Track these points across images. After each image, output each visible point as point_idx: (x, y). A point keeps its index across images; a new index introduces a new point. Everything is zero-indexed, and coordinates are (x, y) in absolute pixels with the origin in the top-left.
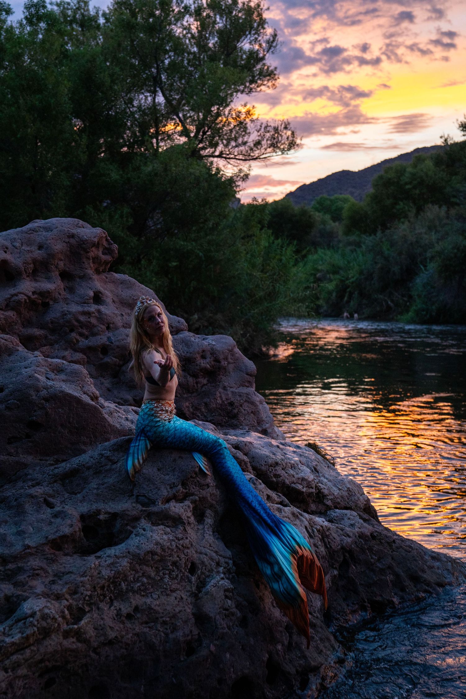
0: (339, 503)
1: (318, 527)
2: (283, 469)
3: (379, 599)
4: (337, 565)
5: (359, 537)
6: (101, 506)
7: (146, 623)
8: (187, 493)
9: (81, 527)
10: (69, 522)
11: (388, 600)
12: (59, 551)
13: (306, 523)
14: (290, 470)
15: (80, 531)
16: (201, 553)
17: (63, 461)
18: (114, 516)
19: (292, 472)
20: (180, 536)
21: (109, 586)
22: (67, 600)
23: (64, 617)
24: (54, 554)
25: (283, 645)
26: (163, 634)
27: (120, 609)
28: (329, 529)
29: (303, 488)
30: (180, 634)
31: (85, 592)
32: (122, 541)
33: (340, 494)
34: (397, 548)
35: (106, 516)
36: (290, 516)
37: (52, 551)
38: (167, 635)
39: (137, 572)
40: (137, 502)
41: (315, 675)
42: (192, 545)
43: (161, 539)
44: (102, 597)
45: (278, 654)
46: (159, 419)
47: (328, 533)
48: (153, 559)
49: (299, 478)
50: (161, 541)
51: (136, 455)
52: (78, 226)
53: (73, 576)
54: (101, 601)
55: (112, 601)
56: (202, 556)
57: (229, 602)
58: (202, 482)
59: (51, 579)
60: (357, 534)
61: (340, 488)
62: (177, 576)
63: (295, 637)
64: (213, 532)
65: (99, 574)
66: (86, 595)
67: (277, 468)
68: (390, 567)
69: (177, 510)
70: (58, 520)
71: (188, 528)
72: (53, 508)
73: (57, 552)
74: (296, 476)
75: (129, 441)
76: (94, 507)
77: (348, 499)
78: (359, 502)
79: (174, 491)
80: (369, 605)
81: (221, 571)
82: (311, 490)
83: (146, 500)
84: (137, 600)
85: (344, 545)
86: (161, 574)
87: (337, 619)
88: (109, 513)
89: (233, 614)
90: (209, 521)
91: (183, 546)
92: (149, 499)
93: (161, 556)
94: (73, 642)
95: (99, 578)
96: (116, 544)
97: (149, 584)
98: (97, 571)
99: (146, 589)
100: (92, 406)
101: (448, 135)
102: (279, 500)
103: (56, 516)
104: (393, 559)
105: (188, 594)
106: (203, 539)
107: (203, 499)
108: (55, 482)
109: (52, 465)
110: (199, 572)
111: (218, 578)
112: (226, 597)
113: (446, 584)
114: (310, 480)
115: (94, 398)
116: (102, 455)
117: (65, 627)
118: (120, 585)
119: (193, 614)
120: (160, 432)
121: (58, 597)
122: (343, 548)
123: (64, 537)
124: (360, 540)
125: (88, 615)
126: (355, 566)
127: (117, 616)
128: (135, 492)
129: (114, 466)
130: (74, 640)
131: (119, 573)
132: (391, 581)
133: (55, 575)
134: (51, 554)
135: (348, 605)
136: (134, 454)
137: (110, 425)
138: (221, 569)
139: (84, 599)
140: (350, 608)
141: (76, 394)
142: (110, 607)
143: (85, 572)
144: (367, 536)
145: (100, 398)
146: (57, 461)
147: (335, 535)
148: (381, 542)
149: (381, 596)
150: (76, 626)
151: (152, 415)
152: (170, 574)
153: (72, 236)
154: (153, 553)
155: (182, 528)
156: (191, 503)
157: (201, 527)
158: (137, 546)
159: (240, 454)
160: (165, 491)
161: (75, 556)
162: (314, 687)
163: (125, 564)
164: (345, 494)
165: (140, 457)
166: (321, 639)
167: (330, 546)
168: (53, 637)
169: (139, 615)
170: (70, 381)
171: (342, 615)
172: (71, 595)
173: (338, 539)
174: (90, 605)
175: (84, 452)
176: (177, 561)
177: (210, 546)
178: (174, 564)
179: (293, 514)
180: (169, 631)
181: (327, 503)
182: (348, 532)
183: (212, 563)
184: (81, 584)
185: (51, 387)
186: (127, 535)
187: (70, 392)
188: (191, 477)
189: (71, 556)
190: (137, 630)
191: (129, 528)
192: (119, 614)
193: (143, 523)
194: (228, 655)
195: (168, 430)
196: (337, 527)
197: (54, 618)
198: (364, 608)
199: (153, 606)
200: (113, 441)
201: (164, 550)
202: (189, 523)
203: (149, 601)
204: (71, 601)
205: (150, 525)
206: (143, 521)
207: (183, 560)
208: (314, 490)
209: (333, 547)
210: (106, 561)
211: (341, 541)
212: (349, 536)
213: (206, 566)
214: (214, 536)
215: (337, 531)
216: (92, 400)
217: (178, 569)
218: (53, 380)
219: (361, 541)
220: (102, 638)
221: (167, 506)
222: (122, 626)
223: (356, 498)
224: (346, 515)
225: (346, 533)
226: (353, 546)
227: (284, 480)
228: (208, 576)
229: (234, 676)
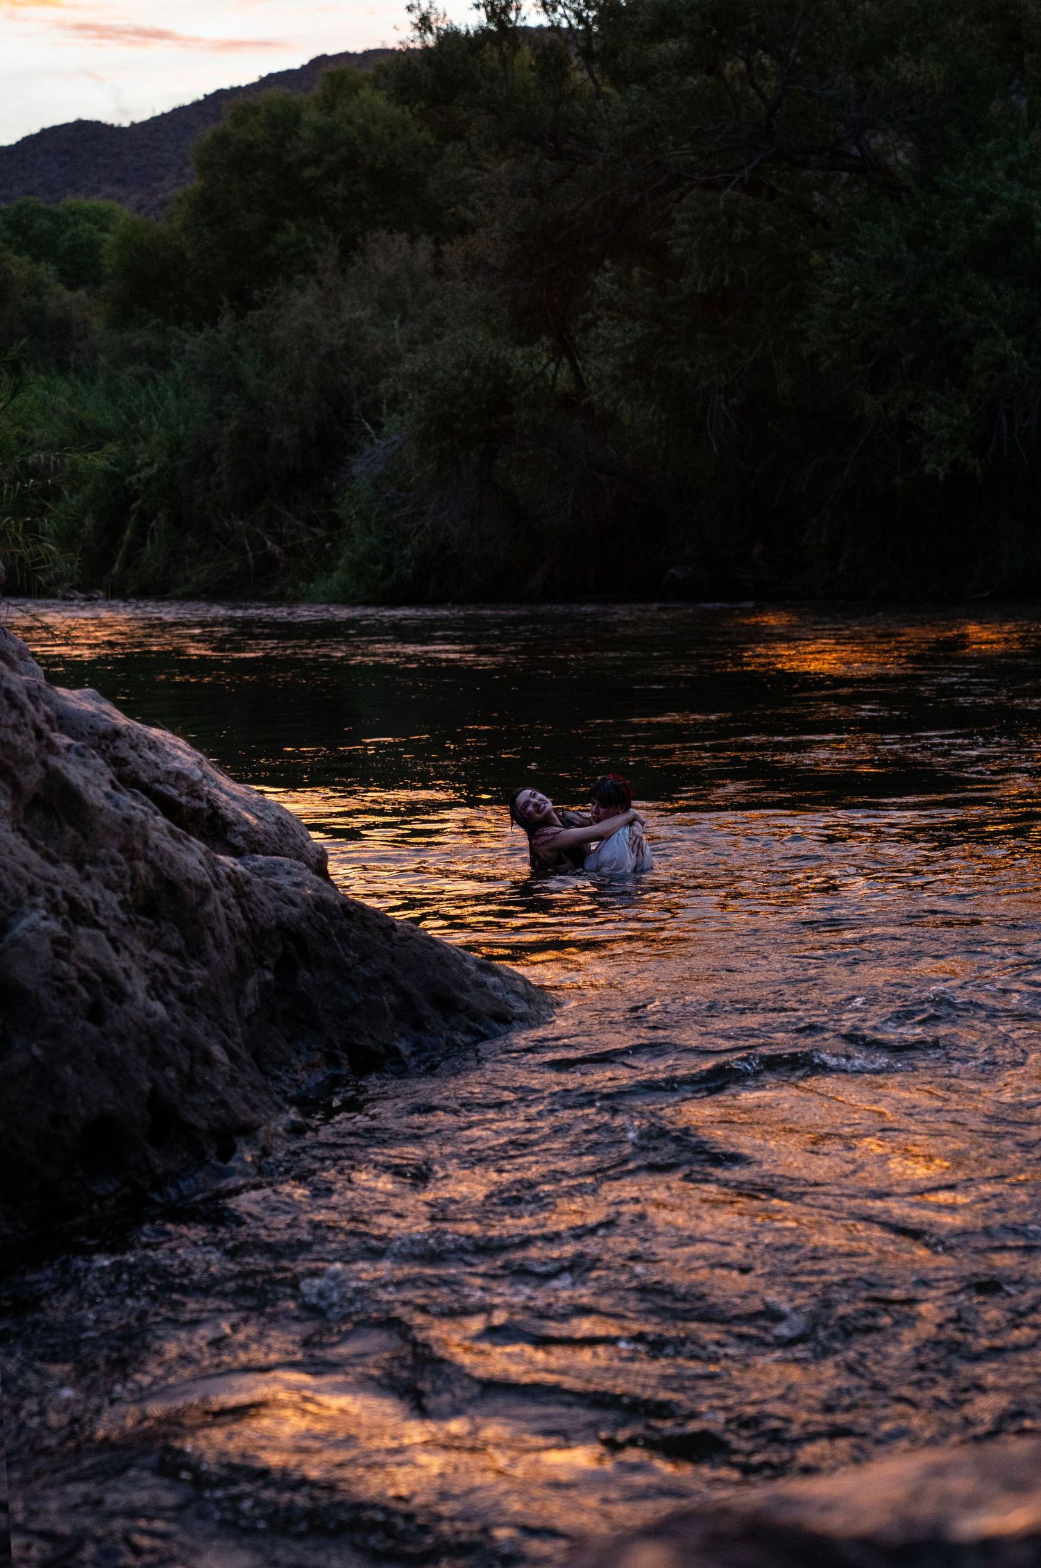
0: (261, 844)
1: (225, 868)
2: (132, 747)
3: (369, 1042)
4: (270, 962)
5: (316, 906)
11: (386, 1047)
13: (200, 855)
14: (147, 751)
19: (151, 756)
25: (179, 1070)
28: (248, 881)
29: (180, 795)
33: (262, 827)
34: (401, 939)
41: (247, 1143)
45: (168, 1085)
47: (247, 889)
49: (169, 773)
57: (63, 965)
60: (311, 902)
61: (260, 815)
67: (119, 743)
68: (387, 977)
74: (163, 767)
77: (280, 839)
78: (303, 849)
80: (345, 1056)
81: (41, 904)
82: (197, 804)
85: (284, 919)
87: (275, 1078)
89: (73, 991)
104: (393, 960)
111: (35, 916)
112: (57, 955)
113: (514, 1019)
114: (195, 778)
122: (281, 926)
124: (319, 914)
126: (308, 971)
132: (392, 1007)
135: (298, 1052)
138: (40, 900)
140: (302, 1057)
144: (335, 907)
147: (264, 899)
148: (365, 925)
149: (371, 1036)
162: (249, 1159)
164: (273, 829)
166: (254, 1087)
167: (255, 920)
171: (287, 1071)
173: (270, 906)
179: (171, 832)
181: (235, 841)
182: (290, 896)
183: (17, 885)
194: (69, 1070)
196: (266, 883)
198: (333, 1060)
208: (204, 805)
209: (259, 919)
211: (276, 910)
212: (295, 905)
215: (266, 889)
219: (320, 918)
223: (298, 842)
224: (281, 864)
225: (285, 895)
226: (303, 925)
227: (136, 773)
228: (13, 914)
229: (83, 1112)
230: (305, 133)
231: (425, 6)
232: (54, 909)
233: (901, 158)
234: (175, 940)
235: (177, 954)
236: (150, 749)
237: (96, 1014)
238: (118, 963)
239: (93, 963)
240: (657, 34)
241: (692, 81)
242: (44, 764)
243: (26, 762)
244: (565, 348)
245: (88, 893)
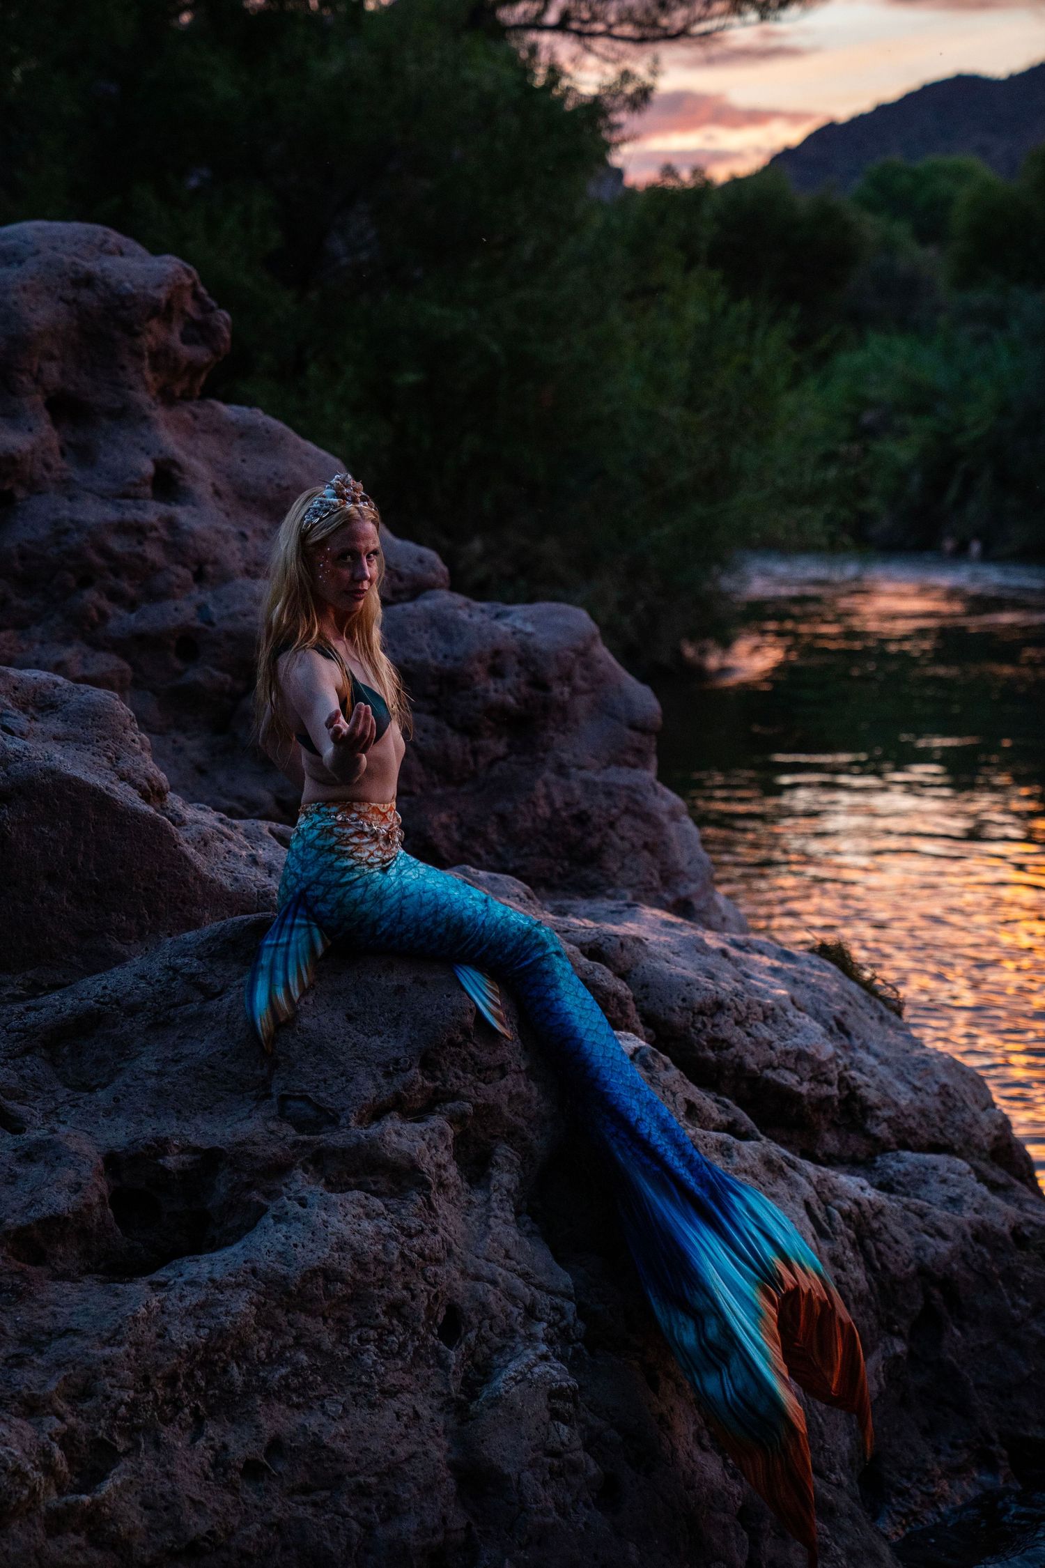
0: (912, 1133)
1: (847, 1205)
2: (737, 1023)
4: (903, 1325)
5: (976, 1237)
6: (170, 1127)
7: (306, 1490)
8: (436, 1090)
9: (105, 1192)
10: (71, 1174)
12: (36, 1264)
13: (809, 1191)
14: (760, 1025)
15: (103, 1204)
16: (477, 1278)
17: (55, 987)
18: (211, 1159)
19: (766, 1033)
20: (414, 1223)
21: (191, 1375)
22: (61, 1418)
23: (48, 1469)
24: (21, 1273)
26: (355, 1526)
27: (225, 1447)
28: (879, 1212)
29: (800, 1083)
30: (410, 1525)
31: (116, 1392)
32: (236, 1235)
33: (918, 1103)
35: (184, 1158)
36: (760, 1168)
37: (16, 1265)
38: (369, 1527)
39: (278, 1331)
40: (282, 1116)
42: (450, 1252)
43: (354, 1232)
44: (168, 1409)
46: (351, 862)
47: (875, 1225)
48: (328, 1295)
49: (787, 1053)
50: (355, 1239)
51: (280, 975)
52: (103, 249)
53: (80, 1343)
54: (167, 1421)
55: (199, 1419)
57: (564, 1429)
58: (485, 1057)
59: (12, 1350)
60: (969, 1231)
61: (918, 1084)
62: (403, 1346)
63: (768, 1547)
64: (518, 1214)
65: (159, 1336)
66: (121, 1402)
67: (721, 1019)
69: (405, 1145)
70: (36, 1170)
71: (439, 1201)
72: (20, 1131)
73: (30, 1269)
74: (780, 1045)
75: (261, 928)
76: (148, 1131)
77: (942, 1119)
78: (976, 1131)
79: (397, 1084)
80: (1004, 1453)
81: (541, 1335)
82: (826, 1090)
83: (311, 1113)
85: (927, 1261)
86: (353, 1340)
87: (902, 1493)
88: (196, 1150)
89: (575, 1468)
90: (504, 1178)
91: (421, 1255)
92: (318, 1108)
94: (78, 1547)
95: (161, 1349)
96: (215, 1246)
97: (315, 1370)
98: (155, 1329)
99: (306, 1385)
100: (144, 817)
102: (723, 1118)
103: (28, 1156)
105: (435, 1403)
106: (484, 1235)
107: (486, 1112)
108: (27, 1051)
109: (20, 999)
110: (472, 1336)
111: (531, 1355)
112: (555, 1414)
114: (823, 1057)
115: (153, 793)
116: (175, 970)
117: (53, 1499)
118: (225, 1371)
119: (452, 1466)
120: (355, 903)
121: (32, 1408)
122: (922, 1271)
123: (54, 1224)
124: (978, 1247)
125: (126, 1463)
126: (960, 1328)
127: (214, 1466)
128: (277, 1087)
129: (212, 1006)
130: (81, 1540)
131: (222, 1333)
133: (25, 1340)
134: (12, 1273)
135: (937, 1451)
136: (272, 968)
137: (200, 878)
138: (540, 1329)
139: (114, 1412)
140: (943, 1458)
141: (94, 779)
142: (193, 1441)
143: (118, 1331)
144: (999, 1237)
145: (170, 796)
146: (36, 989)
147: (899, 1232)
150: (86, 1499)
151: (331, 850)
152: (380, 1340)
153: (87, 281)
154: (328, 1274)
155: (419, 1200)
156: (451, 1121)
157: (478, 1197)
158: (280, 1254)
159: (605, 976)
160: (370, 1084)
161: (87, 1281)
163: (242, 1306)
164: (933, 1103)
165: (293, 981)
167: (884, 1266)
168: (14, 1527)
169: (282, 1467)
170: (76, 739)
171: (919, 1481)
172: (71, 1399)
173: (908, 1242)
174: (131, 1432)
175: (121, 960)
176: (404, 1303)
177: (507, 1256)
178: (395, 1309)
179: (768, 1162)
180: (376, 1517)
181: (876, 1131)
182: (940, 1224)
183: (510, 1307)
184: (103, 1368)
185: (18, 756)
186: (251, 1219)
187: (79, 772)
188: (452, 1042)
189: (74, 1281)
190: (277, 1511)
191: (256, 1196)
192: (220, 1461)
193: (302, 1182)
195: (380, 897)
196: (906, 1207)
197: (18, 1473)
198: (987, 1461)
199: (326, 1440)
200: (212, 927)
201: (362, 1267)
202: (442, 1185)
203: (313, 1422)
204: (71, 1420)
205: (320, 1189)
206: (299, 1174)
207: (423, 1298)
208: (834, 1091)
209: (891, 1267)
210: (182, 1298)
211: (917, 1249)
213: (493, 1317)
214: (519, 1226)
215: (906, 1219)
216: (146, 797)
217: (405, 1324)
218: (23, 735)
219: (981, 1253)
220: (168, 1536)
221: (374, 1130)
222: (229, 1498)
223: (968, 1117)
224: (935, 1168)
225: (933, 1225)
226: (955, 1266)
227: (741, 1057)
228: (500, 1350)
236: (765, 1021)
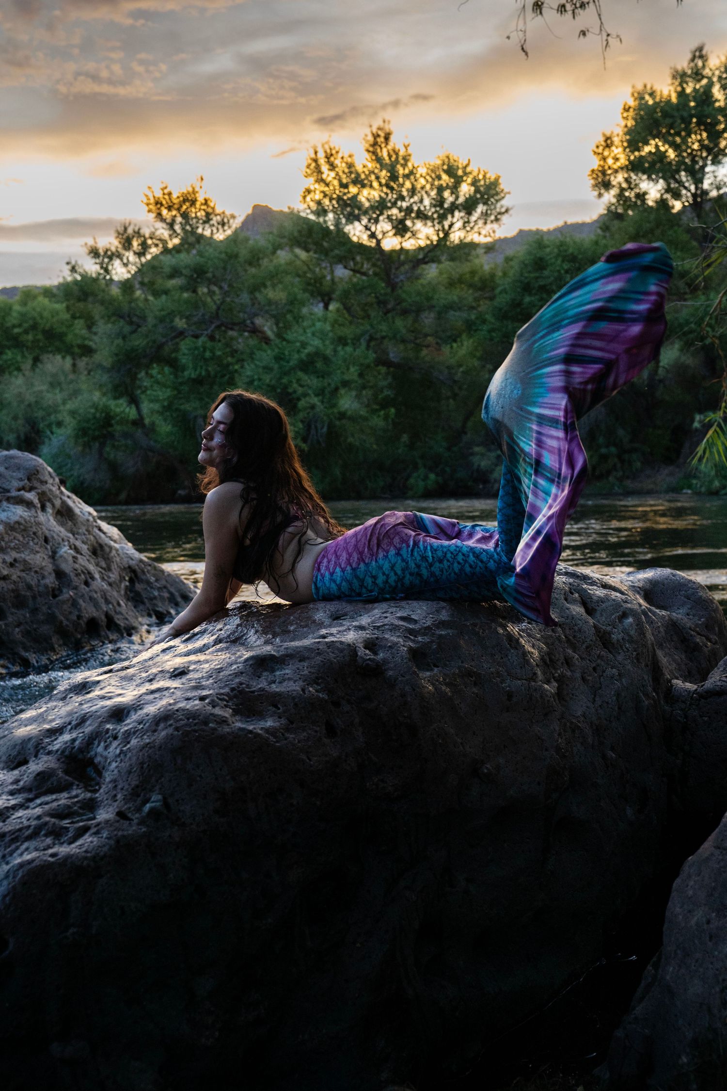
3: (160, 609)
25: (113, 606)
41: (136, 632)
45: (111, 611)
56: (52, 532)
68: (165, 587)
84: (14, 555)
93: (25, 526)
101: (76, 262)
104: (166, 581)
132: (167, 597)
194: (81, 601)
229: (87, 616)
230: (14, 314)
231: (73, 263)
232: (71, 548)
233: (268, 328)
234: (103, 564)
235: (104, 569)
237: (87, 583)
238: (92, 568)
239: (84, 566)
240: (171, 276)
241: (185, 295)
242: (61, 499)
243: (56, 497)
244: (134, 401)
245: (78, 544)
